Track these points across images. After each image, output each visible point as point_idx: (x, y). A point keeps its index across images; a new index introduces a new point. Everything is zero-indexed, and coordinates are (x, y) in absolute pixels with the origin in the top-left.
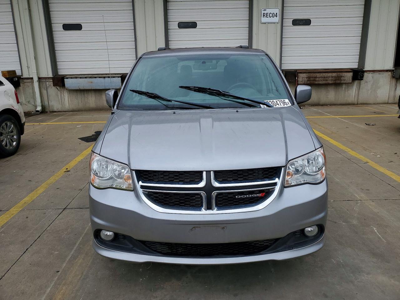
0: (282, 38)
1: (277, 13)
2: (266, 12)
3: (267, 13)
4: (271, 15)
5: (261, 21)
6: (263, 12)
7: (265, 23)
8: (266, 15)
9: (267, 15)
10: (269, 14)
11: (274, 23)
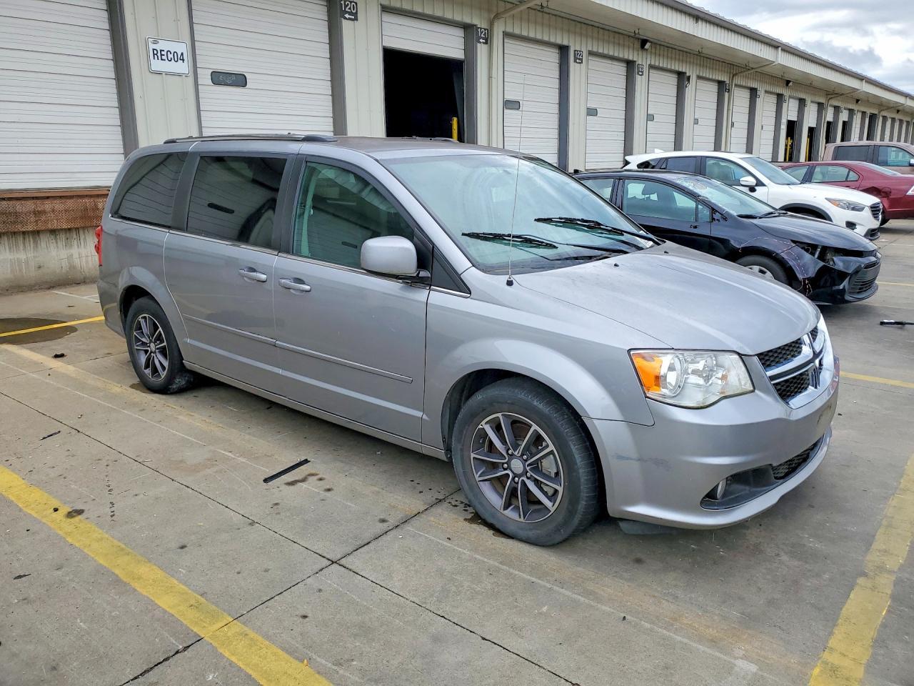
0: (199, 110)
1: (182, 54)
2: (158, 47)
3: (161, 51)
4: (170, 56)
5: (149, 65)
6: (152, 46)
7: (160, 73)
8: (158, 54)
9: (162, 55)
10: (166, 51)
11: (180, 75)
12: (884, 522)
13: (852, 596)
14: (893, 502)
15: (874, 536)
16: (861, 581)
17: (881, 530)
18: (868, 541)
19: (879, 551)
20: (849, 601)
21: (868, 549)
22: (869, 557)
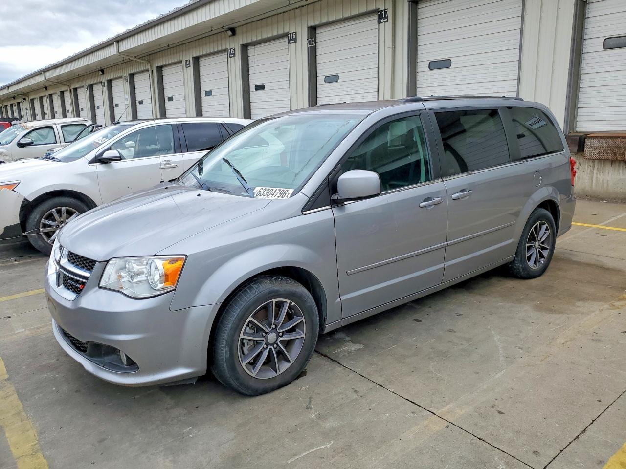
12: (23, 414)
13: (5, 369)
14: (32, 433)
15: (22, 401)
16: (7, 376)
17: (21, 407)
18: (22, 397)
19: (10, 395)
20: (4, 366)
21: (17, 391)
22: (13, 388)
